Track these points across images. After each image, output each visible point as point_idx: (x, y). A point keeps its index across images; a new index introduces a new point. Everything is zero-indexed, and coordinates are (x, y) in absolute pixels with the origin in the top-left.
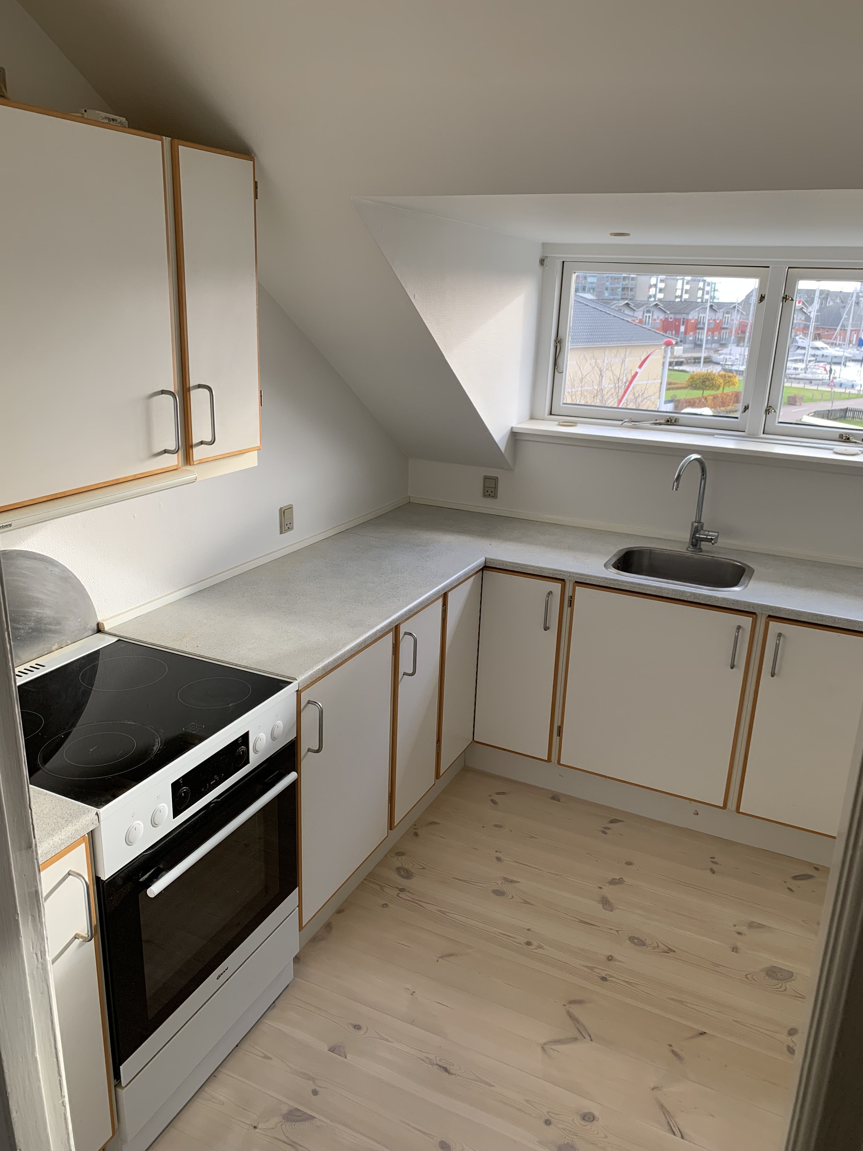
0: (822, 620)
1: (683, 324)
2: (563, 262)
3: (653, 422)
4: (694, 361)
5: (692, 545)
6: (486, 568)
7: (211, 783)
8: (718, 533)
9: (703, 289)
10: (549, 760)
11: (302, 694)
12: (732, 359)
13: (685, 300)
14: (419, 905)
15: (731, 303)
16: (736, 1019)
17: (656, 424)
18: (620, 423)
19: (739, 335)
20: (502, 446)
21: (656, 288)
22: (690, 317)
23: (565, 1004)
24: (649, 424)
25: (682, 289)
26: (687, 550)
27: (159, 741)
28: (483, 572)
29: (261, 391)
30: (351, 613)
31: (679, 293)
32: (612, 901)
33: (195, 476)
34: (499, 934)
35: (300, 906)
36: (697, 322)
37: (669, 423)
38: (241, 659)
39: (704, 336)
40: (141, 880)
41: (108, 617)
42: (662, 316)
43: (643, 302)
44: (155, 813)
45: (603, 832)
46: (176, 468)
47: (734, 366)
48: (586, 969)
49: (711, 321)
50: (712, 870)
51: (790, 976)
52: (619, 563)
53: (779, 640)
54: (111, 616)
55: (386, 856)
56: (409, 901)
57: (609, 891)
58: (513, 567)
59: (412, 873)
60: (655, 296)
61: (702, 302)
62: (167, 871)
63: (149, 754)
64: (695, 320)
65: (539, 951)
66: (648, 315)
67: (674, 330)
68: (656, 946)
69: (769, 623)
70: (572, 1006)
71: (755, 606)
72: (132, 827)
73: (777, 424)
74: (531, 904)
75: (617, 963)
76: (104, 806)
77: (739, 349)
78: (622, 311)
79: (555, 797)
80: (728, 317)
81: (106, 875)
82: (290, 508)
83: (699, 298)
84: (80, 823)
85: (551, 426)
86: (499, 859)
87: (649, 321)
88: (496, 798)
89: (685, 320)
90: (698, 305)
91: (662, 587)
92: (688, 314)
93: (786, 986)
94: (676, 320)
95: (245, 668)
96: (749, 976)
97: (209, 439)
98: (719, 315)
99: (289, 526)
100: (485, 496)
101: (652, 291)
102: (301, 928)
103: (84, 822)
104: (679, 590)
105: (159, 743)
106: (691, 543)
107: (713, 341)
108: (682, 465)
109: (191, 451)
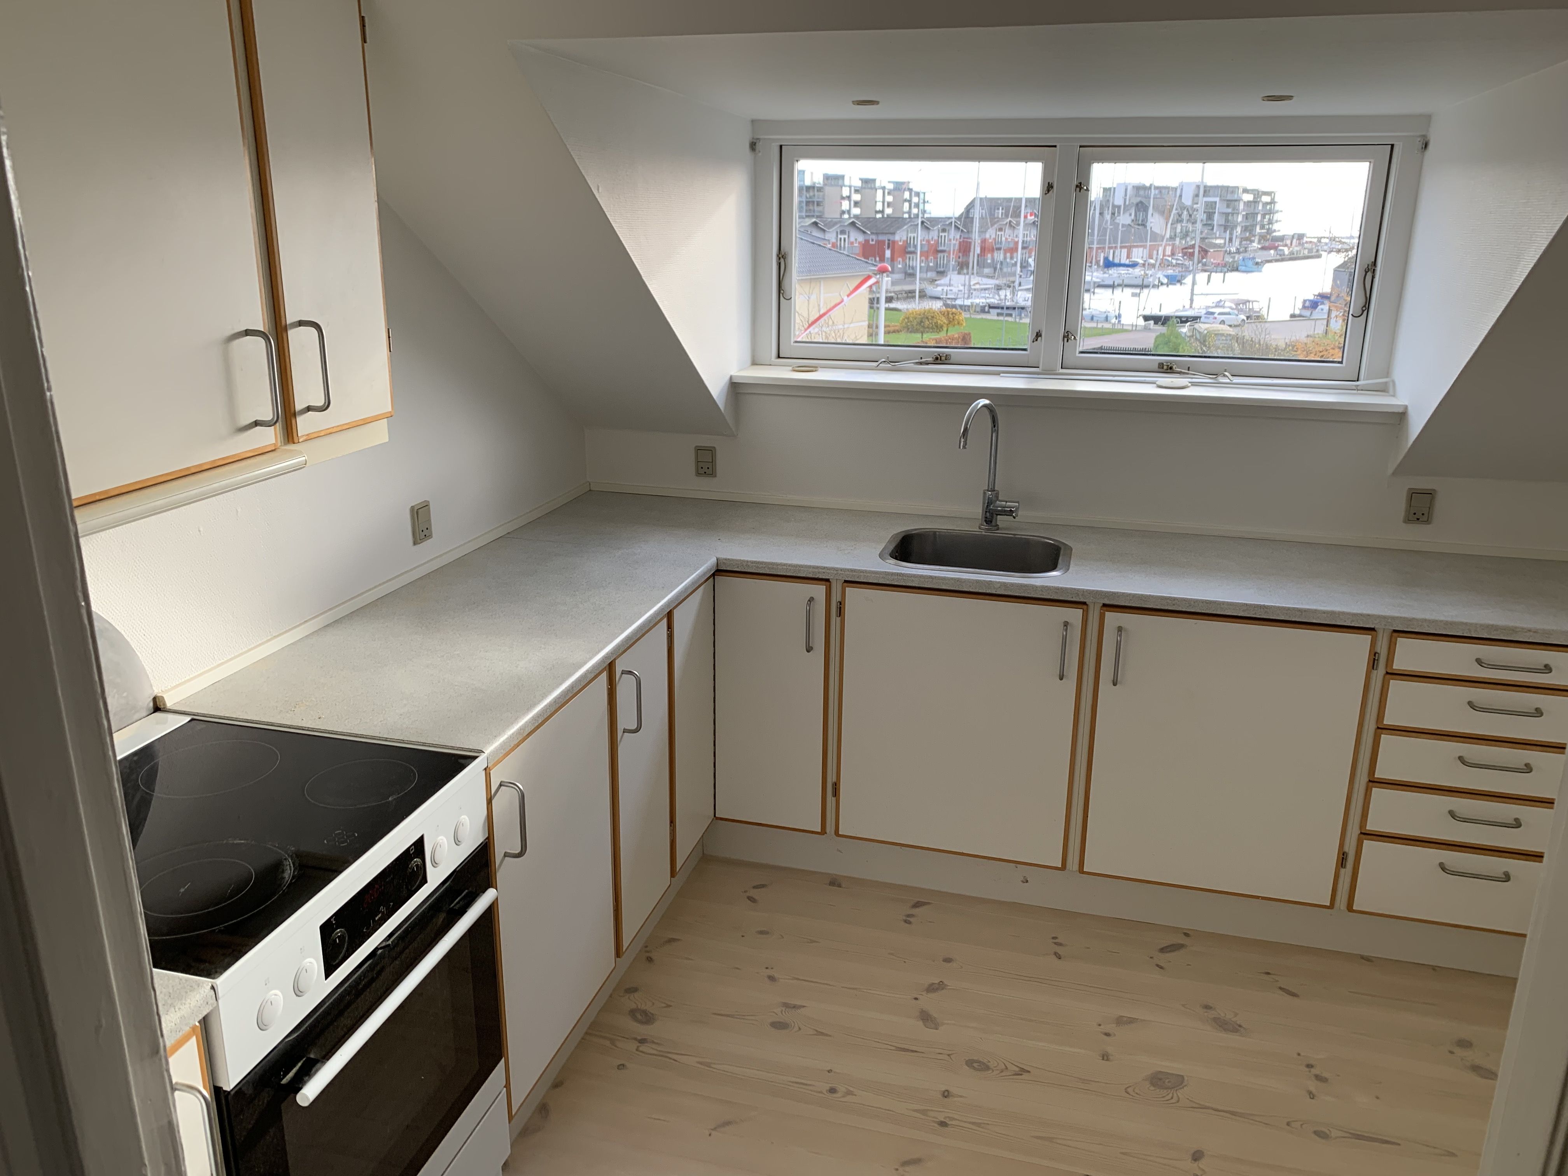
0: (1174, 605)
1: (888, 248)
2: (781, 146)
3: (917, 361)
4: (905, 295)
5: (986, 521)
6: (720, 572)
7: (376, 919)
8: (1018, 503)
9: (910, 201)
10: (823, 832)
11: (491, 772)
12: (954, 291)
13: (888, 215)
14: (670, 1058)
15: (946, 218)
16: (1124, 1151)
17: (921, 363)
18: (875, 364)
19: (960, 260)
20: (721, 404)
21: (850, 201)
22: (897, 238)
23: (896, 1167)
24: (912, 364)
25: (883, 202)
26: (980, 528)
27: (290, 864)
28: (714, 578)
29: (388, 329)
30: (543, 650)
31: (879, 207)
32: (935, 1015)
33: (304, 458)
34: (791, 1084)
35: (508, 1086)
36: (907, 244)
37: (939, 361)
38: (391, 731)
39: (917, 262)
40: (284, 1081)
41: (169, 687)
42: (861, 238)
43: (834, 220)
44: (297, 976)
45: (906, 921)
46: (273, 449)
47: (958, 300)
48: (918, 1115)
49: (923, 243)
50: (1057, 955)
51: (1179, 1081)
52: (897, 552)
53: (1120, 636)
54: (175, 684)
55: (611, 996)
56: (656, 1055)
57: (928, 1002)
58: (758, 567)
59: (653, 1014)
60: (849, 212)
61: (910, 217)
62: (322, 1062)
63: (280, 885)
64: (904, 241)
65: (849, 1098)
66: (843, 237)
67: (877, 256)
68: (1004, 1067)
69: (1104, 614)
70: (907, 1169)
71: (1086, 593)
72: (265, 1002)
73: (1077, 355)
74: (827, 1035)
75: (956, 1099)
76: (221, 973)
77: (962, 277)
78: (809, 233)
79: (834, 882)
80: (945, 236)
81: (231, 1080)
82: (426, 506)
83: (906, 213)
84: (187, 1006)
85: (784, 373)
86: (772, 978)
87: (844, 244)
88: (753, 893)
89: (891, 242)
90: (906, 222)
91: (962, 579)
92: (894, 234)
93: (1178, 1096)
94: (878, 242)
95: (400, 742)
96: (1129, 1090)
97: (320, 402)
98: (934, 234)
99: (426, 532)
100: (698, 474)
101: (845, 205)
102: (511, 1117)
103: (193, 1004)
104: (984, 581)
105: (290, 867)
106: (984, 520)
107: (928, 269)
108: (969, 413)
109: (293, 421)
